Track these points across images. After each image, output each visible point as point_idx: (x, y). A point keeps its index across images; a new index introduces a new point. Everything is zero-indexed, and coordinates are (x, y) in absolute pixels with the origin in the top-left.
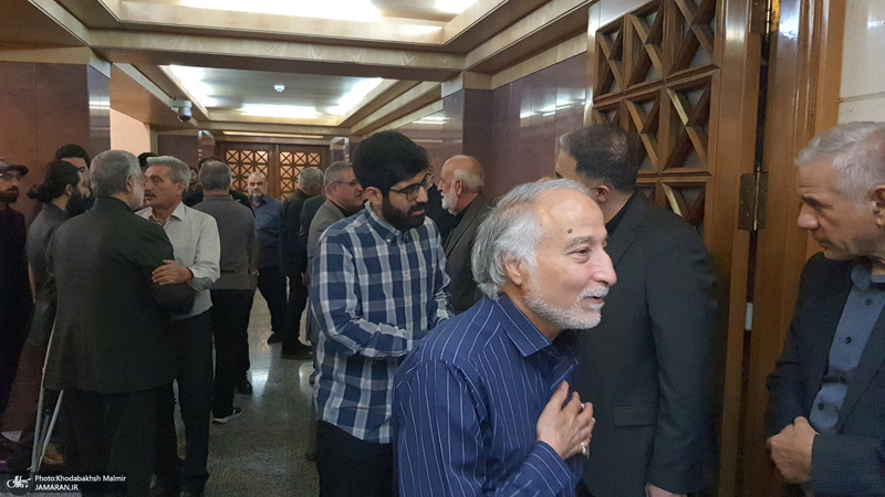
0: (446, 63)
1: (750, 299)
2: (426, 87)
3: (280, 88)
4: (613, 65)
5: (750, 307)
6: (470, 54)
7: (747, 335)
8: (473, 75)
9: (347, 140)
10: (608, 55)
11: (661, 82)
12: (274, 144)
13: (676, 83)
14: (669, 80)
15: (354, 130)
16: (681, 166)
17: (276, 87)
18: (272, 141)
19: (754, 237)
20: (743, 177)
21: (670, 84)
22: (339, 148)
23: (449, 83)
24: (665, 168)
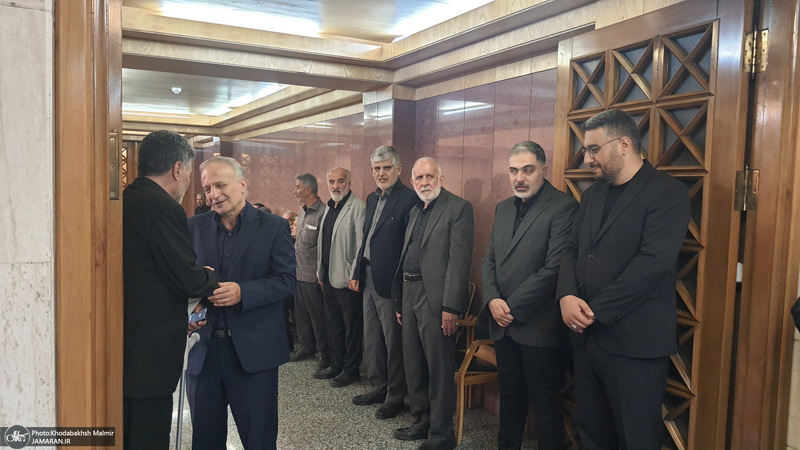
0: (380, 76)
1: (740, 259)
2: (338, 95)
3: (177, 90)
4: (591, 88)
5: (740, 265)
6: (401, 71)
7: (739, 286)
8: (401, 88)
9: (216, 139)
10: (584, 79)
11: (651, 103)
12: (133, 142)
13: (667, 104)
14: (657, 102)
15: (227, 130)
16: (669, 165)
17: (174, 89)
18: (132, 138)
19: (744, 215)
20: (738, 173)
21: (658, 105)
22: (200, 146)
23: (374, 94)
24: (657, 166)
